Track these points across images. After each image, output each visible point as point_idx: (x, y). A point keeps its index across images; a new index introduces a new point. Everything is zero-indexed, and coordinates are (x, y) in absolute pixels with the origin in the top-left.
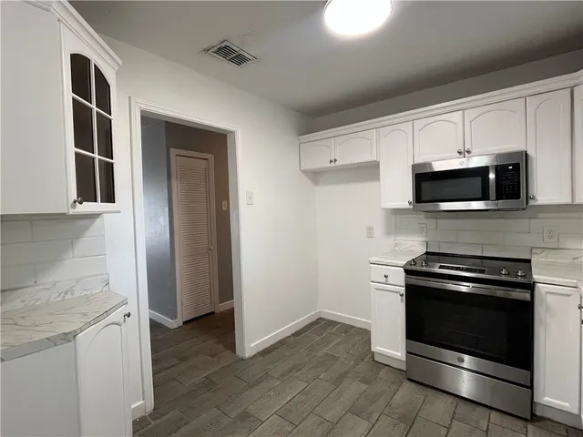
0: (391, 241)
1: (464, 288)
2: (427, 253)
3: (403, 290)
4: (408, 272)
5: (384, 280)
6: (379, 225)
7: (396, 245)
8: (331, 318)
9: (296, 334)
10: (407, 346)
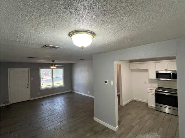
0: (150, 85)
1: (166, 94)
2: (158, 87)
3: (155, 94)
4: (156, 91)
5: (151, 92)
6: (147, 81)
7: (152, 85)
8: (135, 100)
9: (130, 103)
10: (156, 104)
